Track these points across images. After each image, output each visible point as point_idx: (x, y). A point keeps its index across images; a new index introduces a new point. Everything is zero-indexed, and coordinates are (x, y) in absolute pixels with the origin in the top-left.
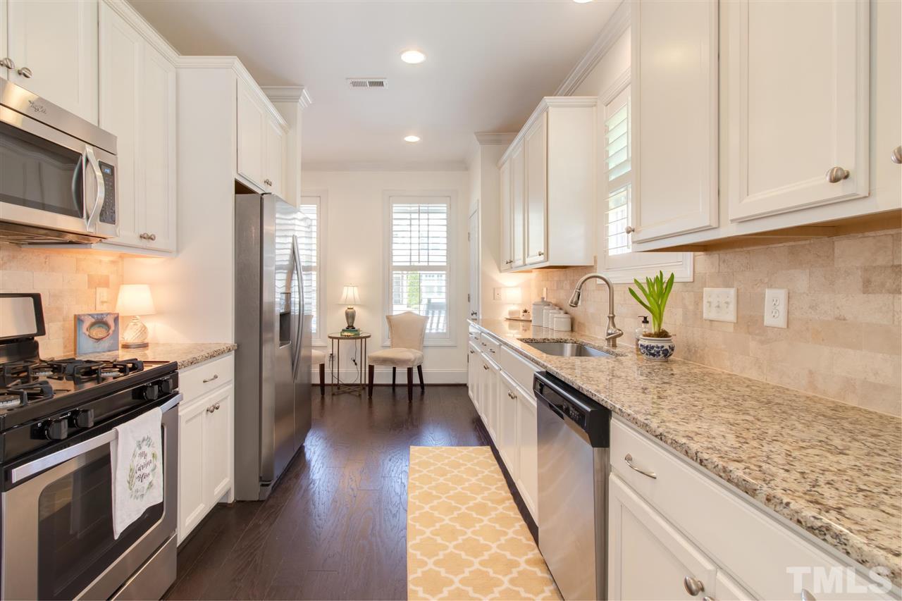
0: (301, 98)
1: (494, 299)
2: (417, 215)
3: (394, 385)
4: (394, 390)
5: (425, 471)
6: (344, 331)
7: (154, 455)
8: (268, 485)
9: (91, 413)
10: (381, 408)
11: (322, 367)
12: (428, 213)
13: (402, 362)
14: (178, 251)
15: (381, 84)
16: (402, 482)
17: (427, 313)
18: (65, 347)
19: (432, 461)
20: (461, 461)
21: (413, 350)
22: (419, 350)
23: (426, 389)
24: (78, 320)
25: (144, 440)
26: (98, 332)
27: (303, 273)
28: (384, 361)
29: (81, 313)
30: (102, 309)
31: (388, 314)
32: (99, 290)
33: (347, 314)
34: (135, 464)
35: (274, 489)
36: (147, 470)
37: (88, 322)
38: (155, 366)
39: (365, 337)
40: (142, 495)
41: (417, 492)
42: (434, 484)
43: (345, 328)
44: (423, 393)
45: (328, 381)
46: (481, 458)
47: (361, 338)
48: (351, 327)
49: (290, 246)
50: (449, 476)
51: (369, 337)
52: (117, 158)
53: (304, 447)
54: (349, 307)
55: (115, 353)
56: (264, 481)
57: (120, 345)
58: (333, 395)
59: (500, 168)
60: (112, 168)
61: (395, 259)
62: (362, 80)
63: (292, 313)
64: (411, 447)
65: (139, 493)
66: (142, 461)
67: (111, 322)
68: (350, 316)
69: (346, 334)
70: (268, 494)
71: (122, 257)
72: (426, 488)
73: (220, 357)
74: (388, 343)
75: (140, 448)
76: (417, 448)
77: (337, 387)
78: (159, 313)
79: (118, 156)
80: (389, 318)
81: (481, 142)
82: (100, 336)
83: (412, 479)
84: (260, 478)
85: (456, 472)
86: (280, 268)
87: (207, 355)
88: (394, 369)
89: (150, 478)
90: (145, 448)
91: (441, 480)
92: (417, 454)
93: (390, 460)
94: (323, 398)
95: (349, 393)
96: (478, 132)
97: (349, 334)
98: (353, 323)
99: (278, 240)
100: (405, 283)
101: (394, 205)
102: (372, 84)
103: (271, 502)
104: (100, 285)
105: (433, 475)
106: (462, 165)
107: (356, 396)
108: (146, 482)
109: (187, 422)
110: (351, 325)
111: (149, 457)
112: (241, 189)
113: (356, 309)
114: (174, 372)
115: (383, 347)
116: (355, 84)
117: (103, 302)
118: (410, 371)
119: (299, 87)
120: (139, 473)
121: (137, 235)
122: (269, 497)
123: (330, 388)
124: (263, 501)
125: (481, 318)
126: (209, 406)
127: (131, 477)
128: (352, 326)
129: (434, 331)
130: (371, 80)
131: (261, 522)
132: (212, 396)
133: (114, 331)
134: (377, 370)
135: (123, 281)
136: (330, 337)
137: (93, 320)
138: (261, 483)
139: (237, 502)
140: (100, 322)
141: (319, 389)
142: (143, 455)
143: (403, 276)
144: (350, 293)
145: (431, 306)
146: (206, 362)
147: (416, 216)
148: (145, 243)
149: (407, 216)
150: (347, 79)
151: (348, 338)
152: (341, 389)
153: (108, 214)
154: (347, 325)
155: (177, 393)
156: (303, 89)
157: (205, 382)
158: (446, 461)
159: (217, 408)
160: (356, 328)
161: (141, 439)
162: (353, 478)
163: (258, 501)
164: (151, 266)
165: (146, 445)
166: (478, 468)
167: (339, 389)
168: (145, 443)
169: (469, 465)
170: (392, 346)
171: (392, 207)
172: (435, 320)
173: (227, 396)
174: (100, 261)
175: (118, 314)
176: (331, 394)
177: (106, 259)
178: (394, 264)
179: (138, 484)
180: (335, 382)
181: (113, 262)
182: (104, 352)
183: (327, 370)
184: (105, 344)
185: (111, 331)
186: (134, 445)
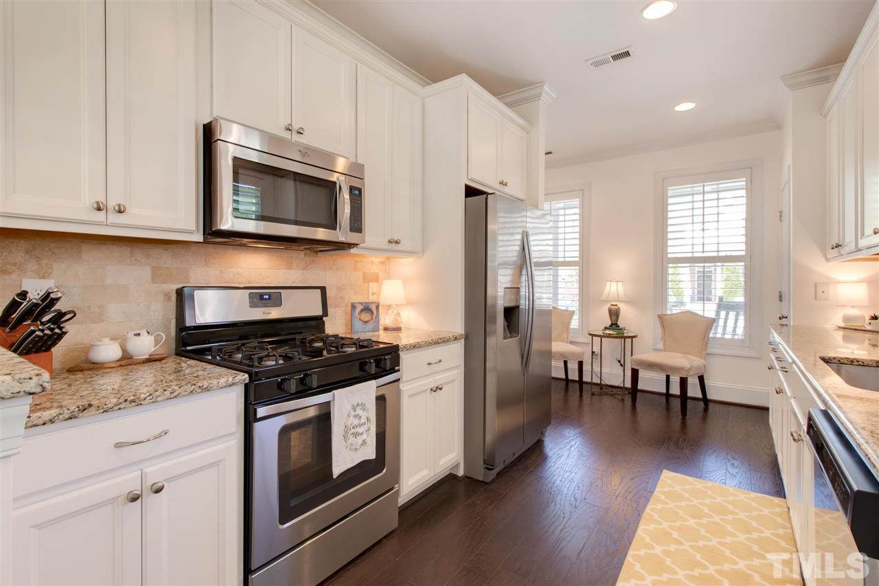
0: (543, 94)
1: (816, 299)
2: (702, 196)
3: (668, 395)
4: (667, 400)
5: (672, 505)
6: (606, 328)
7: (368, 419)
8: (491, 470)
9: (315, 378)
10: (649, 418)
11: (581, 364)
12: (718, 192)
13: (676, 369)
14: (424, 251)
15: (627, 54)
16: (636, 509)
17: (718, 313)
18: (346, 326)
19: (686, 495)
20: (731, 507)
21: (689, 356)
22: (701, 357)
23: (711, 406)
24: (353, 306)
25: (358, 405)
26: (366, 316)
27: (533, 268)
28: (651, 366)
29: (354, 301)
30: (372, 298)
31: (660, 313)
32: (371, 284)
33: (610, 311)
34: (350, 423)
35: (499, 474)
36: (360, 430)
37: (359, 308)
38: (382, 346)
39: (632, 337)
40: (356, 449)
41: (652, 527)
42: (678, 524)
43: (608, 326)
44: (706, 409)
45: (586, 378)
46: (766, 512)
47: (625, 338)
48: (614, 325)
49: (519, 243)
50: (704, 521)
51: (635, 337)
52: (364, 182)
53: (543, 441)
54: (613, 303)
55: (376, 333)
56: (489, 465)
57: (381, 327)
58: (593, 394)
59: (825, 117)
60: (360, 190)
61: (670, 250)
62: (602, 58)
63: (521, 307)
64: (664, 471)
65: (353, 447)
66: (356, 422)
67: (374, 309)
68: (614, 314)
69: (608, 332)
70: (491, 478)
71: (388, 258)
72: (665, 525)
73: (443, 344)
74: (661, 346)
75: (355, 411)
76: (672, 474)
77: (599, 387)
78: (410, 303)
79: (365, 180)
80: (661, 318)
81: (792, 87)
82: (367, 319)
83: (652, 509)
84: (484, 460)
85: (717, 518)
86: (505, 264)
87: (430, 341)
88: (668, 377)
89: (364, 437)
90: (359, 411)
91: (692, 522)
92: (669, 482)
93: (632, 479)
94: (581, 396)
95: (612, 395)
96: (783, 76)
97: (611, 332)
98: (617, 320)
99: (500, 238)
100: (719, 277)
101: (669, 188)
102: (616, 57)
103: (494, 486)
104: (371, 281)
105: (681, 513)
106: (772, 123)
107: (619, 400)
108: (360, 440)
109: (410, 396)
110: (614, 322)
111: (364, 420)
112: (471, 192)
113: (621, 305)
114: (396, 352)
115: (654, 349)
116: (597, 64)
117: (373, 294)
118: (683, 382)
119: (540, 84)
120: (353, 431)
121: (386, 241)
122: (493, 481)
123: (589, 386)
124: (486, 483)
125: (792, 324)
126: (434, 385)
127: (346, 432)
128: (617, 324)
129: (728, 336)
130: (614, 54)
131: (478, 502)
132: (437, 378)
133: (376, 316)
134: (642, 374)
135: (388, 276)
136: (590, 334)
137: (362, 307)
138: (485, 466)
139: (466, 477)
140: (367, 309)
141: (577, 385)
142: (358, 417)
143: (715, 270)
144: (614, 289)
145: (723, 305)
146: (429, 347)
147: (700, 197)
148: (394, 246)
149: (689, 198)
150: (586, 61)
151: (609, 336)
152: (604, 390)
153: (357, 225)
154: (610, 323)
155: (398, 371)
156: (543, 86)
157: (429, 364)
158: (708, 501)
159: (441, 389)
160: (621, 326)
161: (356, 404)
162: (581, 488)
163: (483, 481)
164: (406, 266)
165: (361, 409)
166: (754, 524)
167: (601, 389)
168: (359, 407)
169: (742, 515)
170: (665, 349)
171: (667, 190)
172: (731, 323)
173: (455, 380)
174: (372, 262)
175: (379, 303)
176: (590, 393)
177: (377, 260)
178: (670, 256)
179: (352, 439)
180: (596, 380)
181: (382, 263)
182: (369, 332)
183: (586, 368)
184: (370, 326)
185: (374, 316)
186: (348, 407)
